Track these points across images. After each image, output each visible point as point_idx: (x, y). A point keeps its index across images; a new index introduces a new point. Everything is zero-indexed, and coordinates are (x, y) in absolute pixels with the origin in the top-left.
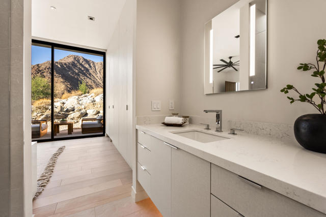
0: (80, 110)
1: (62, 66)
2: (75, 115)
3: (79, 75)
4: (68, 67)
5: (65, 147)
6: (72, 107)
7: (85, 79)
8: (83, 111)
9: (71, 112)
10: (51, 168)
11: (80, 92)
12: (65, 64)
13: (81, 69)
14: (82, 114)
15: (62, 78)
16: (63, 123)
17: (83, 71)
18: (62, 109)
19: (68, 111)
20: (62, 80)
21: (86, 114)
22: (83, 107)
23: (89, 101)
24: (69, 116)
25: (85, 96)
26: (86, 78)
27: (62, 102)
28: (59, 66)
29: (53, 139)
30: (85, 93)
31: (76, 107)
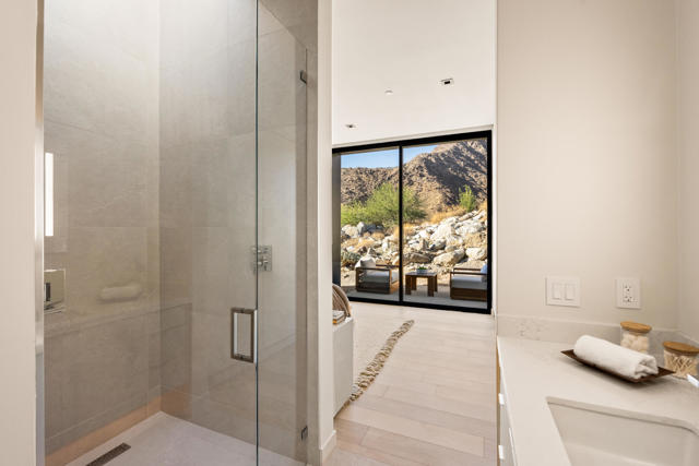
0: (455, 248)
1: (437, 159)
2: (443, 257)
3: (466, 171)
4: (449, 160)
5: (413, 321)
6: (442, 241)
7: (476, 176)
8: (460, 251)
9: (440, 252)
10: (382, 358)
11: (460, 209)
12: (443, 155)
13: (468, 158)
14: (456, 256)
15: (438, 181)
16: (422, 273)
17: (472, 161)
18: (426, 243)
19: (434, 249)
20: (438, 185)
21: (464, 258)
22: (460, 241)
23: (473, 230)
24: (435, 259)
25: (470, 217)
26: (479, 174)
27: (429, 229)
28: (433, 160)
29: (401, 303)
30: (470, 211)
31: (448, 241)
